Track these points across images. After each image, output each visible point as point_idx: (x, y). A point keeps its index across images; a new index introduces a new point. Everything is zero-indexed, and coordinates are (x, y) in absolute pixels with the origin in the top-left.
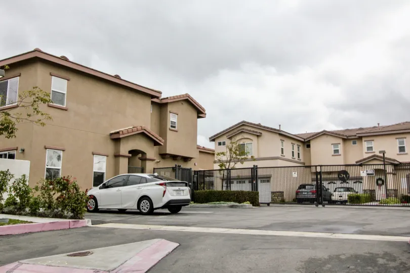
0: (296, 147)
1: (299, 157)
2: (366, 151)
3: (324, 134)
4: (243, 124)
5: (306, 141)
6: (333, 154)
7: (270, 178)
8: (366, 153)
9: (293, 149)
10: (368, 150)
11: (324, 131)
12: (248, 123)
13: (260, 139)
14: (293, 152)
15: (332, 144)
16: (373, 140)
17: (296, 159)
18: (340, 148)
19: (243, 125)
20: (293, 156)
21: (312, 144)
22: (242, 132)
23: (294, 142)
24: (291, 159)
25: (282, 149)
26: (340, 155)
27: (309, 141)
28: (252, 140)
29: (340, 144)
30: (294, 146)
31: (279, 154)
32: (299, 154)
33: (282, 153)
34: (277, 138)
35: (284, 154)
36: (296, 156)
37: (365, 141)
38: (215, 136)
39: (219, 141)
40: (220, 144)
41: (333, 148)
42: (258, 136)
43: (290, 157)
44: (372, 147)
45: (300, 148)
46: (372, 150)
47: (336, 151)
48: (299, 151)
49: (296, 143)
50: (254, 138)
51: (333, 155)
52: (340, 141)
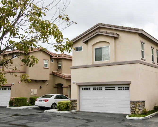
4: (99, 27)
7: (129, 84)
9: (153, 53)
12: (104, 25)
13: (118, 41)
14: (153, 56)
17: (156, 64)
20: (153, 60)
22: (98, 35)
23: (153, 46)
25: (142, 52)
28: (109, 43)
30: (154, 50)
31: (139, 58)
32: (157, 58)
33: (143, 56)
34: (137, 39)
35: (145, 58)
36: (155, 61)
39: (77, 47)
40: (77, 49)
42: (115, 38)
43: (150, 62)
48: (157, 55)
49: (156, 48)
50: (111, 41)
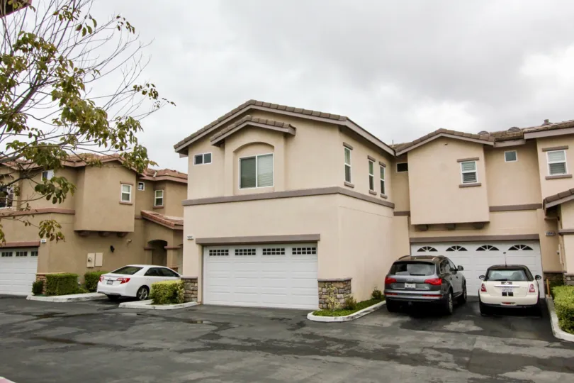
0: (376, 167)
1: (383, 191)
2: (549, 175)
3: (442, 138)
4: (252, 109)
5: (398, 154)
6: (462, 182)
8: (548, 179)
9: (371, 172)
10: (552, 172)
11: (442, 131)
12: (262, 104)
13: (292, 142)
14: (371, 178)
15: (459, 161)
16: (566, 148)
17: (378, 197)
18: (479, 168)
19: (252, 111)
20: (371, 187)
21: (412, 162)
22: (248, 128)
23: (373, 155)
24: (368, 194)
25: (348, 169)
26: (479, 185)
27: (405, 156)
28: (272, 147)
29: (478, 159)
30: (374, 163)
31: (339, 181)
32: (382, 182)
33: (348, 178)
35: (352, 182)
36: (377, 188)
37: (544, 150)
38: (186, 141)
39: (198, 154)
40: (199, 160)
41: (460, 170)
42: (287, 136)
43: (365, 191)
44: (563, 165)
45: (385, 170)
46: (564, 171)
47: (469, 177)
48: (382, 176)
49: (378, 159)
50: (278, 143)
51: (461, 187)
52: (479, 153)
